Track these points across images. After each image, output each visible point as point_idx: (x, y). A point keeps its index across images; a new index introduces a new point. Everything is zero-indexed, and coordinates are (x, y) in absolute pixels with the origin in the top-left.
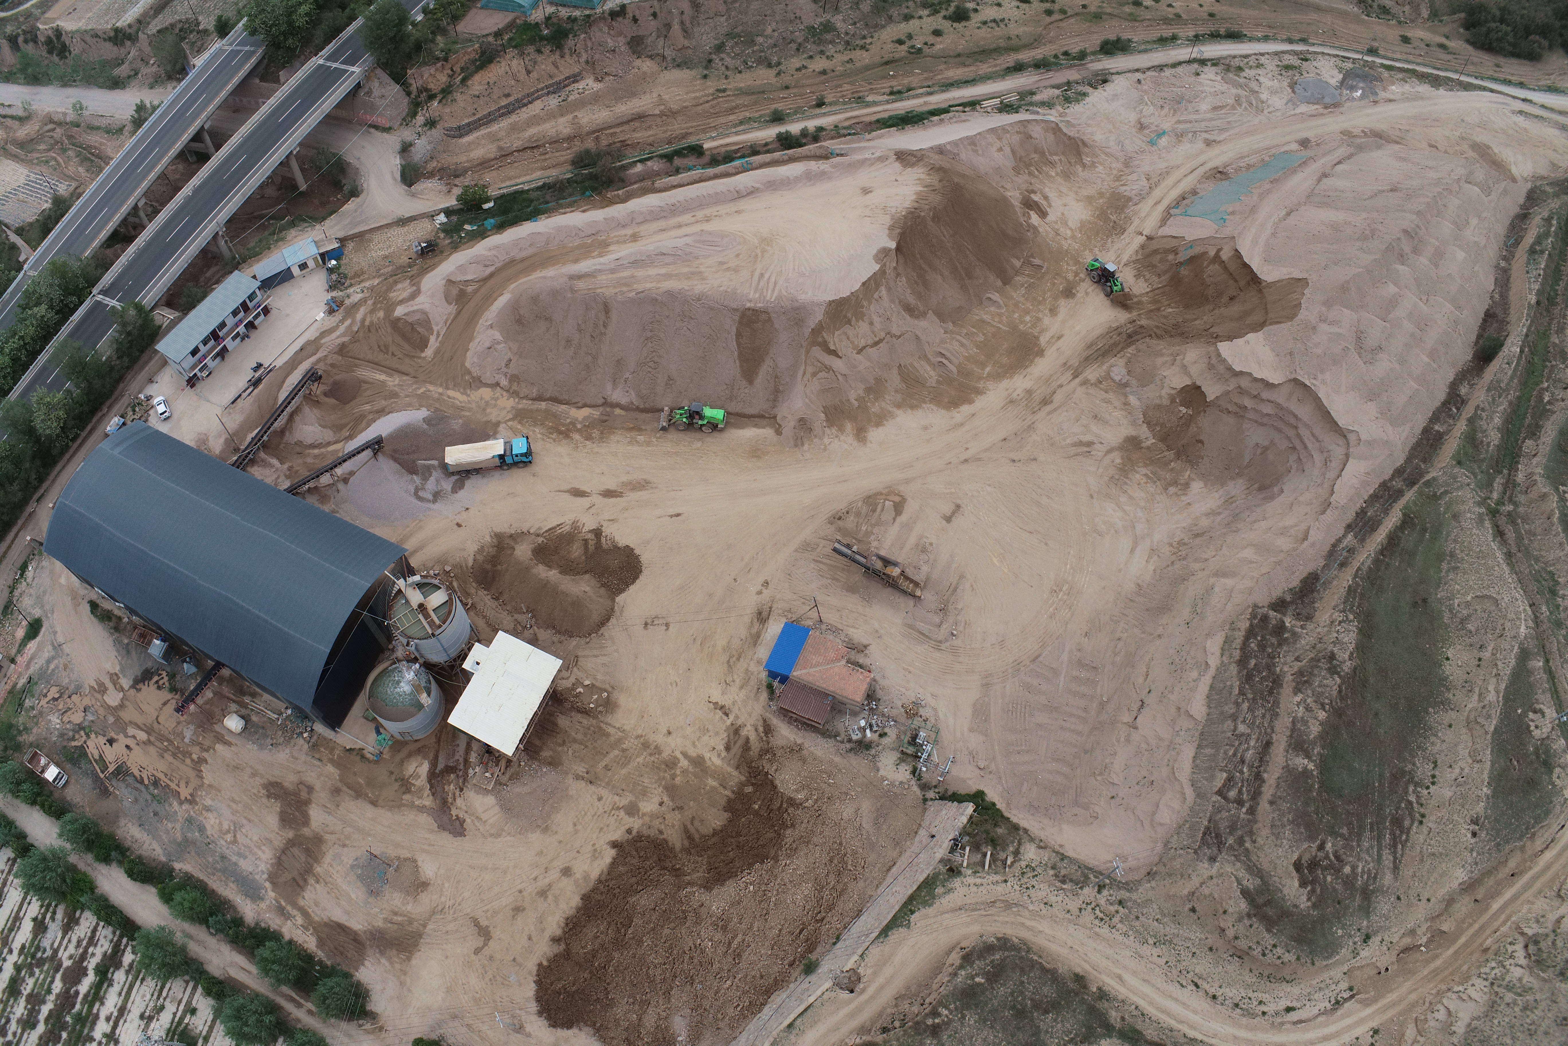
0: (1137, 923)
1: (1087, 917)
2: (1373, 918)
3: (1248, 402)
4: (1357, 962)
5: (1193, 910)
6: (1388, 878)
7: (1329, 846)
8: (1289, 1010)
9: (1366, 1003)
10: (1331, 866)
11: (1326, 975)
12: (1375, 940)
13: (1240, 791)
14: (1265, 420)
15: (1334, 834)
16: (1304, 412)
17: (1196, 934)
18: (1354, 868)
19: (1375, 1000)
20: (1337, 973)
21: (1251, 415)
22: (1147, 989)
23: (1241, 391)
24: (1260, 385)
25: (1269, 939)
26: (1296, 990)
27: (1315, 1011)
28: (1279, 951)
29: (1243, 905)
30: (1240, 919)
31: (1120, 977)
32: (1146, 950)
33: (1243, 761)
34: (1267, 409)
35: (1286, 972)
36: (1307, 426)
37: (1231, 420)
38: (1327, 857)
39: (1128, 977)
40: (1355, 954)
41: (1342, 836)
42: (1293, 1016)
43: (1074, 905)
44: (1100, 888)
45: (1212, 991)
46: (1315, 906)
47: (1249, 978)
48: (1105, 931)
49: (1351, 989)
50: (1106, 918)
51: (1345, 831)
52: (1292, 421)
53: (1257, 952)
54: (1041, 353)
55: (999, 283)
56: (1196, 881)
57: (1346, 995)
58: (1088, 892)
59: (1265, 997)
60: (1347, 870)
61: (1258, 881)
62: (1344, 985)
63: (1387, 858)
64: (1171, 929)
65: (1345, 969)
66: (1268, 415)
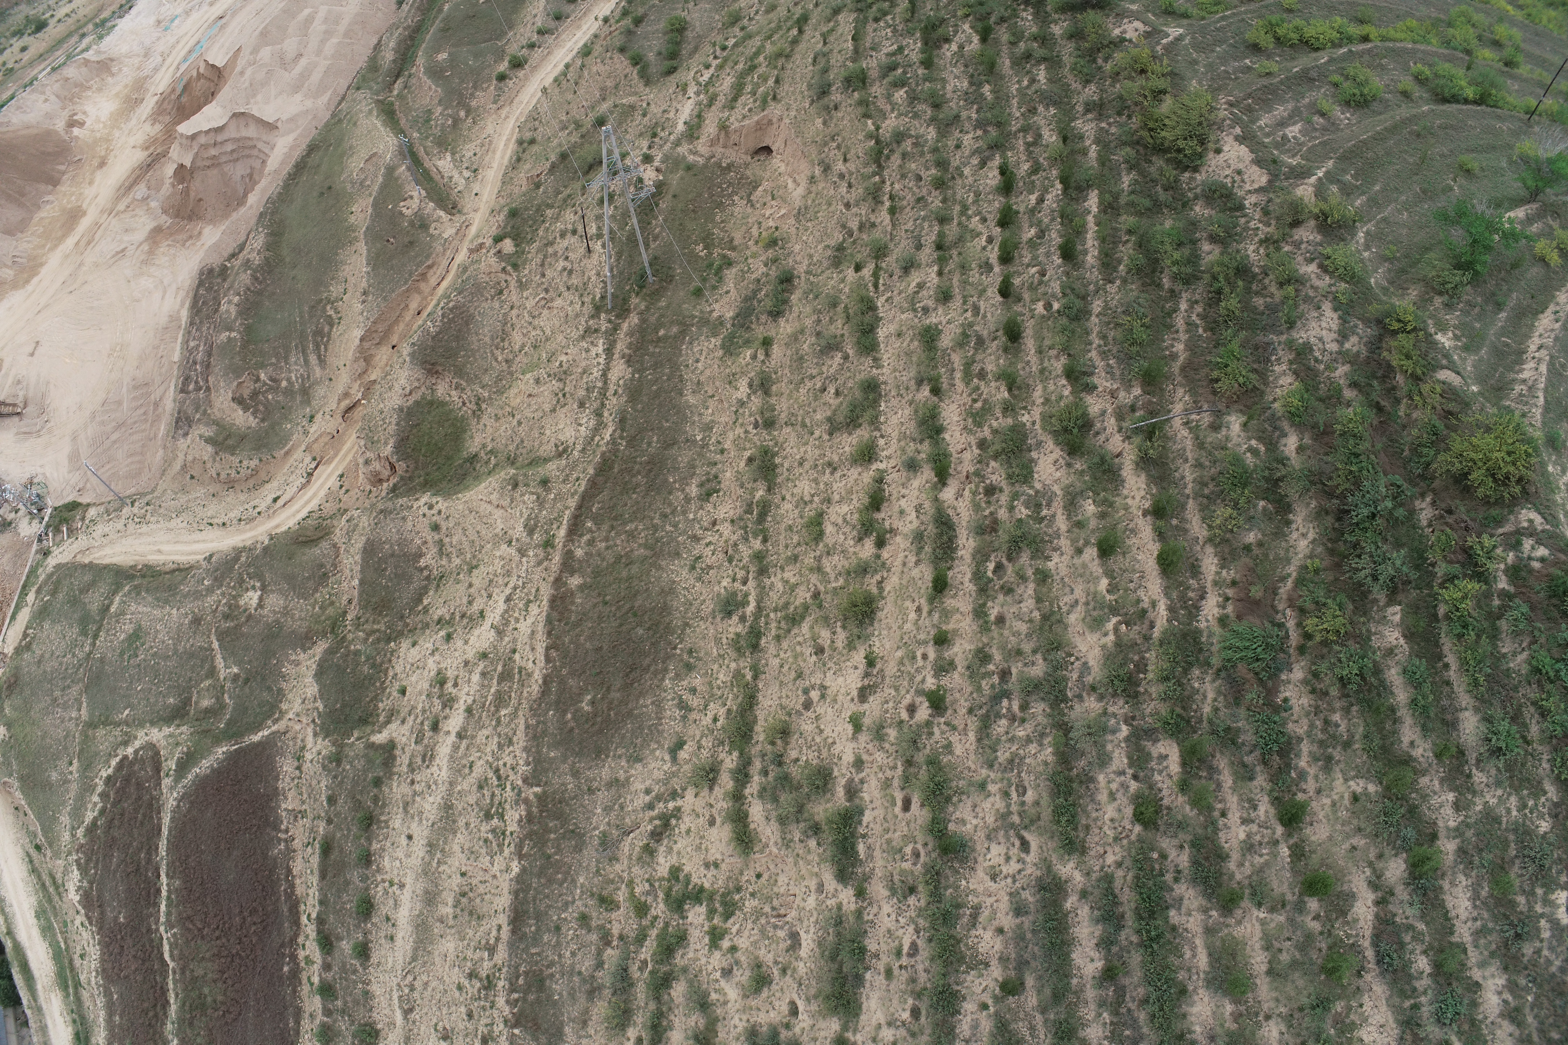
0: (162, 511)
1: (131, 526)
2: (314, 403)
3: (213, 152)
4: (311, 438)
5: (192, 477)
6: (318, 372)
7: (263, 376)
8: (275, 500)
9: (329, 462)
10: (271, 388)
11: (291, 461)
12: (318, 417)
13: (197, 382)
14: (235, 156)
15: (263, 366)
16: (251, 131)
17: (200, 492)
18: (289, 380)
19: (336, 455)
20: (298, 454)
21: (224, 159)
22: (179, 547)
23: (205, 147)
24: (212, 134)
25: (235, 460)
26: (274, 484)
27: (295, 489)
28: (245, 463)
29: (210, 449)
30: (214, 461)
31: (159, 551)
32: (173, 523)
33: (195, 363)
34: (229, 147)
35: (263, 475)
36: (258, 139)
37: (215, 172)
38: (265, 384)
39: (165, 548)
40: (306, 433)
41: (272, 364)
42: (280, 502)
43: (120, 525)
44: (133, 504)
45: (220, 521)
46: (263, 420)
47: (242, 497)
48: (144, 528)
49: (314, 459)
50: (142, 519)
51: (274, 360)
52: (251, 143)
53: (233, 474)
54: (84, 213)
55: (50, 187)
56: (181, 456)
57: (313, 466)
58: (126, 511)
59: (255, 502)
60: (284, 384)
61: (214, 428)
62: (308, 459)
63: (313, 359)
64: (183, 499)
65: (303, 447)
66: (233, 151)
